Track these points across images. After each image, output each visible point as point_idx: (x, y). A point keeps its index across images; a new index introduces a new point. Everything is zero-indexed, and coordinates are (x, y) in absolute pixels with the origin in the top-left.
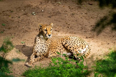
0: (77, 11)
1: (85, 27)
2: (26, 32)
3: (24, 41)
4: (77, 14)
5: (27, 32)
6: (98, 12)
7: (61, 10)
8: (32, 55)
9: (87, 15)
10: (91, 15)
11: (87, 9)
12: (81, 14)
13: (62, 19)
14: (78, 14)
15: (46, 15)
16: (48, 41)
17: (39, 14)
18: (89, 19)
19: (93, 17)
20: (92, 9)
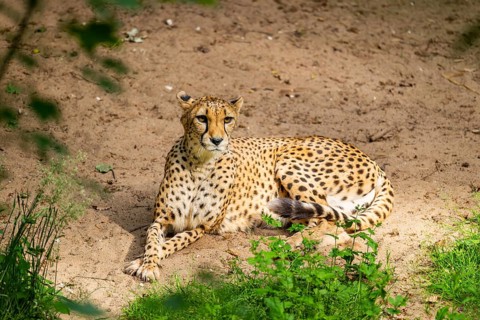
0: (312, 19)
1: (356, 92)
2: (109, 121)
3: (110, 162)
4: (315, 33)
5: (116, 121)
6: (402, 20)
7: (248, 18)
8: (155, 224)
9: (355, 35)
10: (372, 35)
11: (354, 9)
12: (329, 31)
13: (255, 56)
14: (317, 32)
15: (185, 43)
16: (225, 172)
17: (157, 35)
18: (366, 53)
19: (383, 44)
20: (374, 8)
